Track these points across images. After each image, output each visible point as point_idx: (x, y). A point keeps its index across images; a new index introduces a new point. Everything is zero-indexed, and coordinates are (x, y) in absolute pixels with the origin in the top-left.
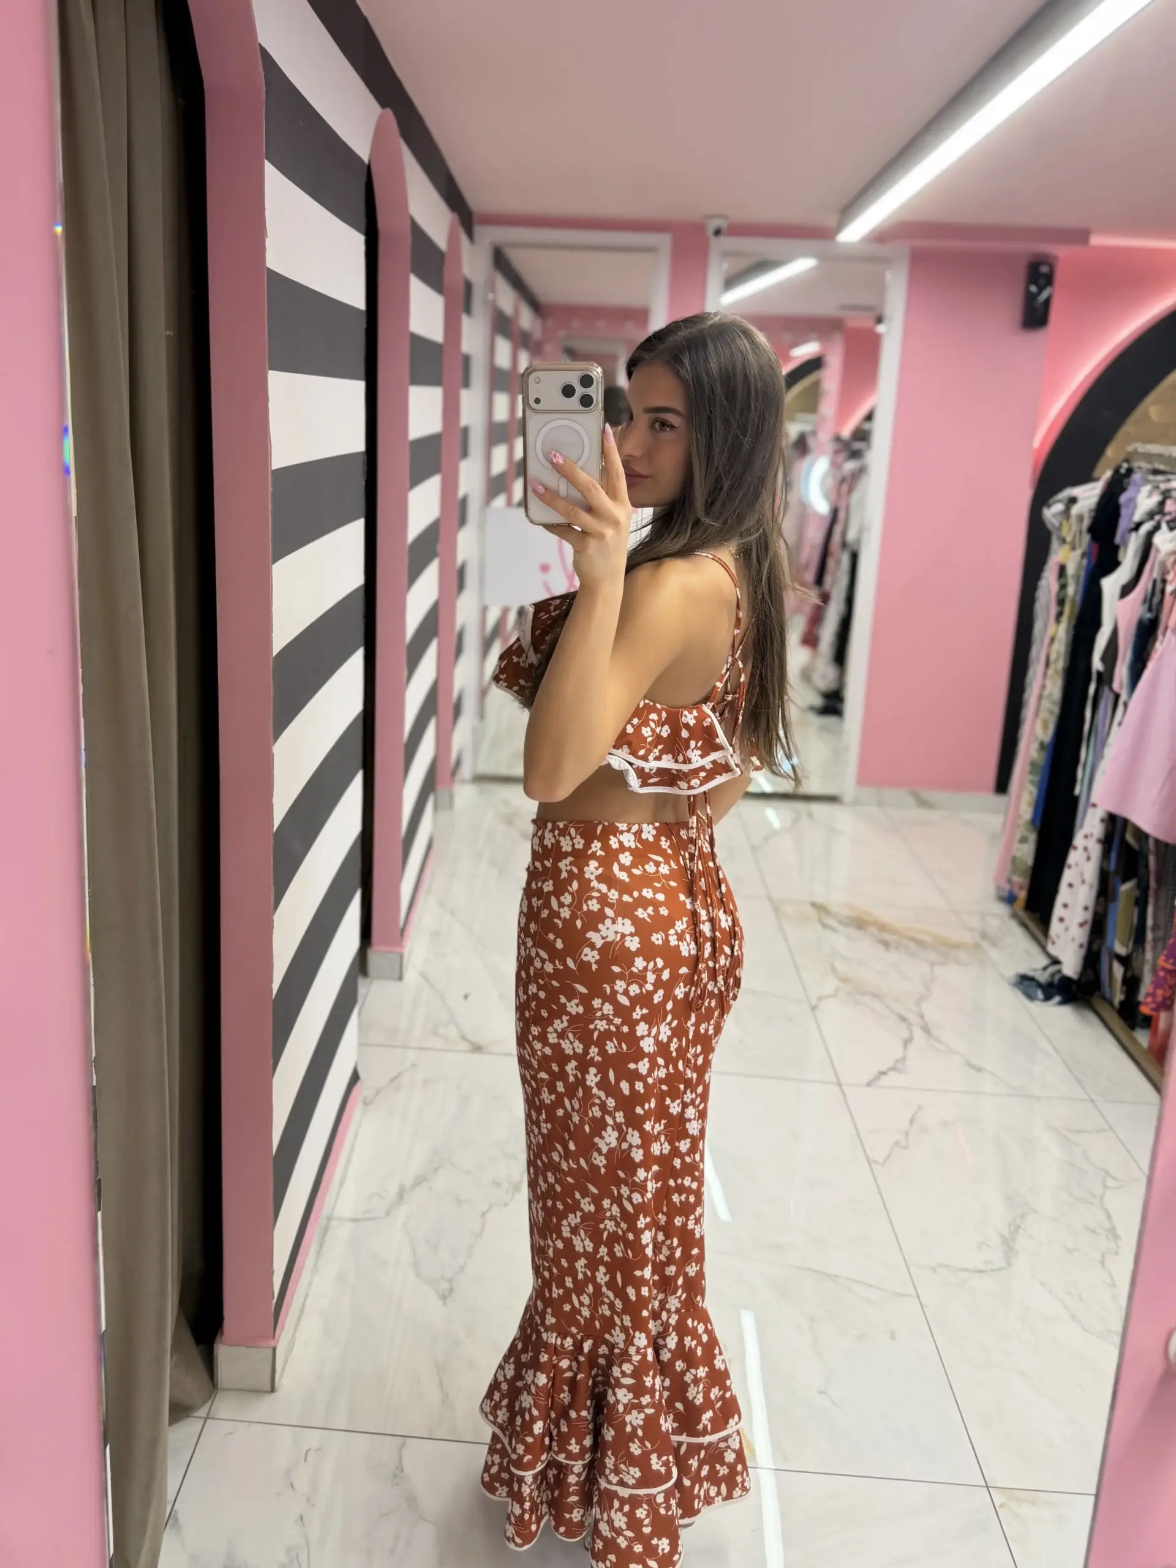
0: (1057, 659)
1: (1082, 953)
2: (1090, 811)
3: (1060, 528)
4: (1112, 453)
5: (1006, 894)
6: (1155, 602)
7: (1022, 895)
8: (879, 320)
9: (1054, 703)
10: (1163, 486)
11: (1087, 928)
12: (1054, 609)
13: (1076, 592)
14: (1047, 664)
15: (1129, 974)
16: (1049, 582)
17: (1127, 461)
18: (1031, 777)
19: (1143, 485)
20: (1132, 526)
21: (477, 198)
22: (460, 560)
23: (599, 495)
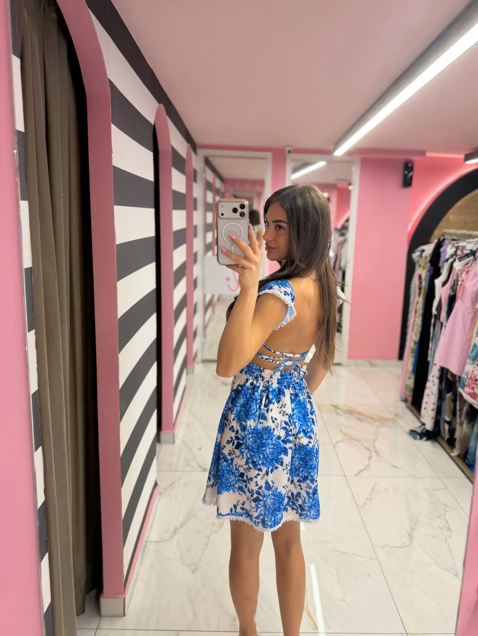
0: (420, 309)
1: (433, 421)
2: (434, 367)
3: (419, 261)
4: (437, 233)
5: (404, 399)
6: (454, 288)
7: (410, 399)
8: (350, 184)
9: (419, 326)
10: (456, 245)
11: (435, 412)
12: (417, 292)
13: (425, 285)
14: (416, 312)
15: (451, 428)
16: (415, 281)
17: (443, 236)
18: (411, 354)
19: (449, 245)
20: (445, 260)
21: (198, 138)
22: (194, 277)
23: (250, 252)
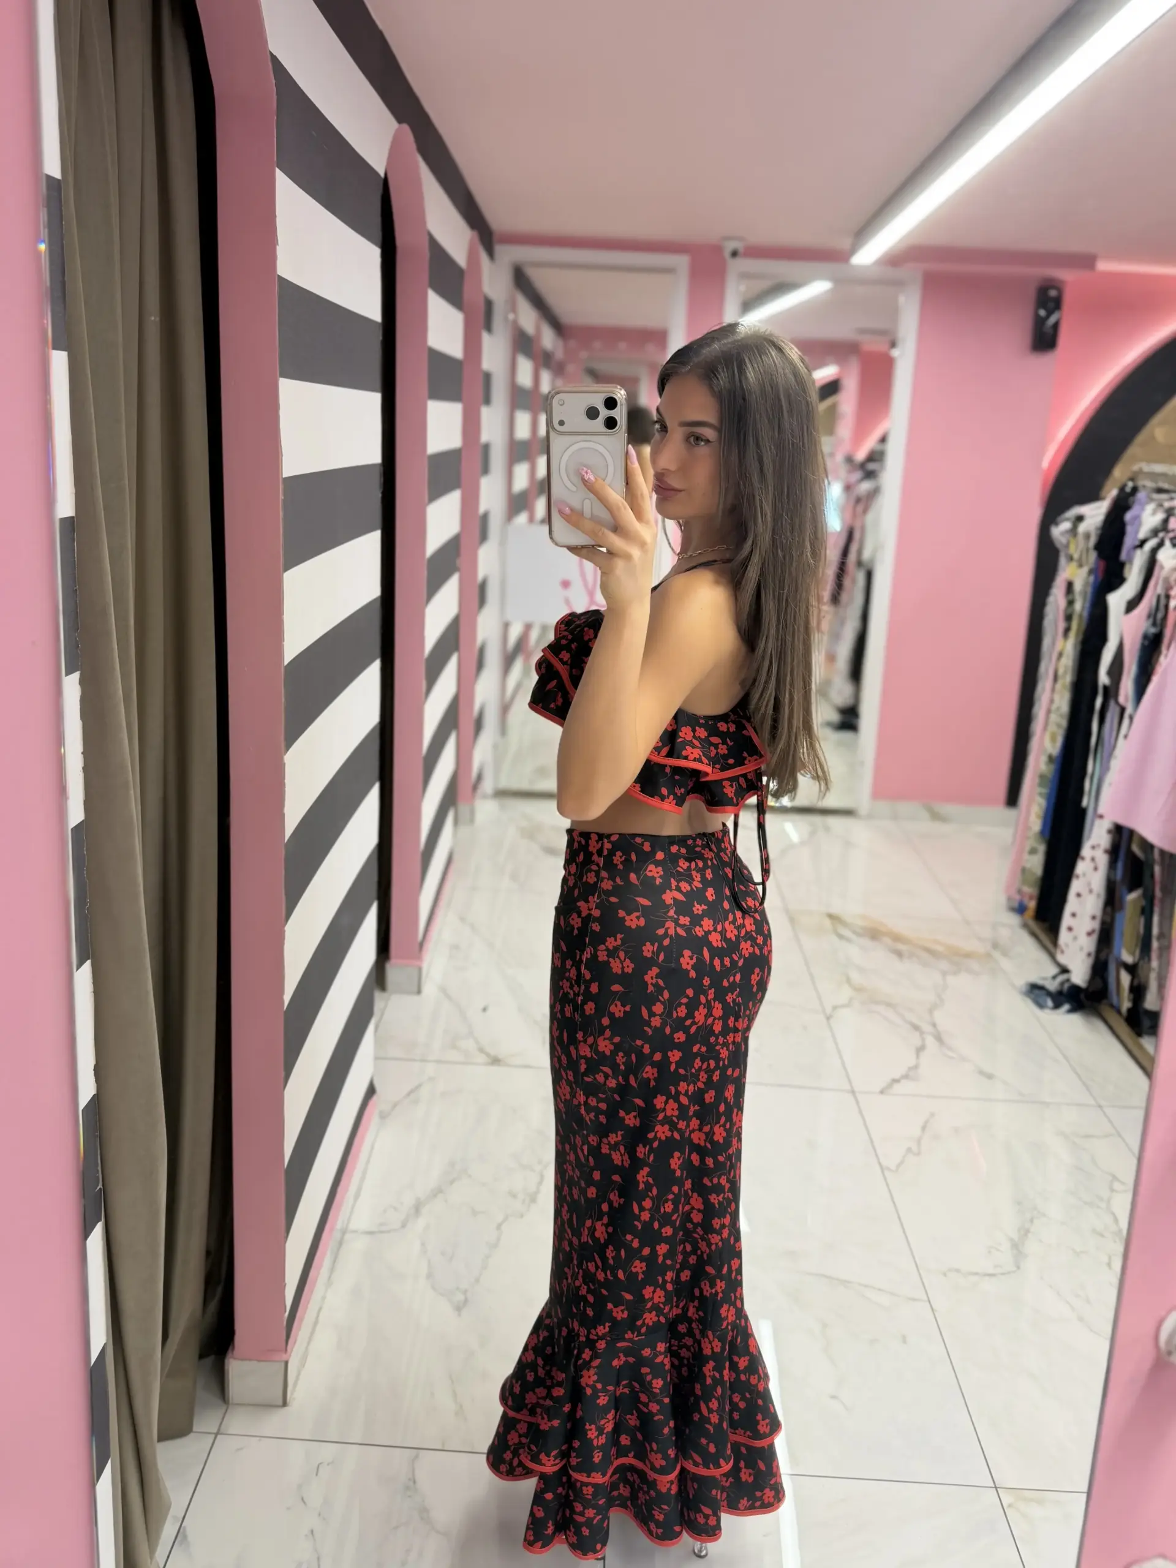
0: (1065, 672)
1: (1090, 962)
2: (1098, 823)
3: (1067, 546)
4: (1119, 473)
5: (1016, 904)
6: (1159, 617)
7: (1032, 905)
8: (893, 344)
9: (1061, 716)
10: (1167, 505)
11: (1094, 939)
12: (1062, 625)
13: (1083, 608)
14: (1056, 678)
15: (1136, 983)
16: (1057, 598)
17: (1132, 479)
18: (1039, 790)
19: (1147, 503)
20: (1137, 543)
21: (497, 217)
22: (480, 576)
23: (628, 515)
